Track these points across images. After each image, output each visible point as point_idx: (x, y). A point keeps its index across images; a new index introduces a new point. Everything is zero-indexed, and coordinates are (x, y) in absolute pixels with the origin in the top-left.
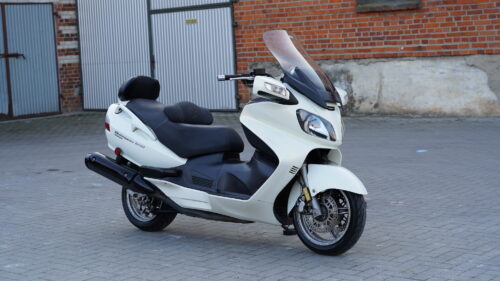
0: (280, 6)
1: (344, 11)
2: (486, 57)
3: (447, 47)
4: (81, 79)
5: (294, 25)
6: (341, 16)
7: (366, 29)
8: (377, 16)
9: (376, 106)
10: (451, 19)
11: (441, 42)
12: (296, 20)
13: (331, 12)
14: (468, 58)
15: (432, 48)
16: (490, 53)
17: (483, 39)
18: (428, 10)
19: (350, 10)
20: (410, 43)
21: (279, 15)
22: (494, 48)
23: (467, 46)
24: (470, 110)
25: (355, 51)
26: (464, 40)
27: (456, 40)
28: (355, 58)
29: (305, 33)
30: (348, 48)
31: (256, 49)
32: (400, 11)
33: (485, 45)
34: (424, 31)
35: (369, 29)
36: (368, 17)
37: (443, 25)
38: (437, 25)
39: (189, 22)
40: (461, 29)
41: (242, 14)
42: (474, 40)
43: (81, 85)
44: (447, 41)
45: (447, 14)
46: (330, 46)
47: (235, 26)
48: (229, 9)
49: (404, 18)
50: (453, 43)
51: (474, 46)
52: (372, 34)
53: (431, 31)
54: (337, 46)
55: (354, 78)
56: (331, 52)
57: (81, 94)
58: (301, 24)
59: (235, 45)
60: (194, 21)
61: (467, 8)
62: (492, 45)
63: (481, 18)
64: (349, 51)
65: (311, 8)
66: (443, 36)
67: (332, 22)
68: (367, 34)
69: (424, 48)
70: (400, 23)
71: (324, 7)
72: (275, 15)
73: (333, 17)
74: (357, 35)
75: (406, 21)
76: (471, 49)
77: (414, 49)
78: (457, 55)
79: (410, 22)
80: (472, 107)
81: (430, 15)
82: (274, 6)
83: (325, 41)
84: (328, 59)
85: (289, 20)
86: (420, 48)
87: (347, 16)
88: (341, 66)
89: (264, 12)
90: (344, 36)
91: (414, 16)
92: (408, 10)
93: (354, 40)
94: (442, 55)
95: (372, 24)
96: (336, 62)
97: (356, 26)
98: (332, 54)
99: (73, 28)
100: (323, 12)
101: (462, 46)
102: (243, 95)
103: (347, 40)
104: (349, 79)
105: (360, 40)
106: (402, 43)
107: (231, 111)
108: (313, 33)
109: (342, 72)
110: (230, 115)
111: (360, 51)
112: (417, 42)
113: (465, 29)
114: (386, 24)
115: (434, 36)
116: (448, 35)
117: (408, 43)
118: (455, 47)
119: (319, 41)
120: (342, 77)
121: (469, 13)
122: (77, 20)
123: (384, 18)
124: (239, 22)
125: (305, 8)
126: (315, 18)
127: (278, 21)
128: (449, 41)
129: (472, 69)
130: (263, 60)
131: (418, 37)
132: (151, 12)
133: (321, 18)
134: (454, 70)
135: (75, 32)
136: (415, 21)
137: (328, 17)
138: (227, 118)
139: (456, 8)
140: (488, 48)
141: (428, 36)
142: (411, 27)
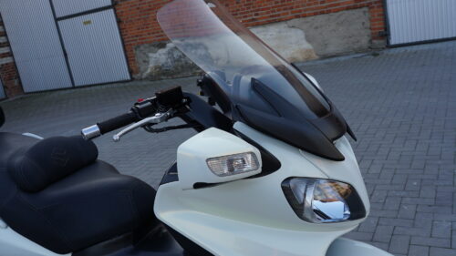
2: (302, 20)
3: (272, 16)
4: (17, 72)
9: (228, 62)
11: (268, 13)
14: (289, 22)
15: (264, 18)
16: (304, 16)
17: (297, 7)
20: (246, 17)
22: (307, 12)
23: (287, 13)
24: (294, 58)
26: (284, 9)
27: (279, 10)
31: (137, 36)
33: (300, 11)
34: (255, 7)
39: (85, 23)
41: (122, 12)
42: (292, 8)
43: (18, 77)
44: (272, 12)
47: (119, 22)
48: (112, 10)
50: (277, 13)
51: (292, 13)
53: (260, 6)
55: (209, 47)
56: (189, 32)
57: (20, 83)
59: (121, 35)
60: (89, 22)
62: (305, 10)
66: (269, 8)
69: (257, 19)
72: (146, 10)
76: (290, 15)
77: (250, 20)
78: (280, 21)
80: (296, 55)
82: (144, 3)
84: (188, 36)
86: (253, 20)
88: (198, 41)
89: (138, 8)
94: (270, 23)
96: (194, 38)
98: (191, 33)
99: (3, 38)
101: (284, 14)
102: (134, 69)
104: (206, 48)
106: (240, 18)
107: (127, 81)
109: (200, 44)
110: (127, 84)
112: (251, 16)
115: (263, 10)
116: (272, 7)
117: (245, 17)
118: (279, 15)
120: (201, 47)
122: (5, 32)
124: (122, 18)
128: (274, 11)
129: (293, 30)
130: (142, 43)
131: (251, 11)
132: (57, 20)
134: (280, 32)
135: (5, 41)
138: (125, 87)
140: (303, 13)
141: (258, 10)
142: (245, 5)
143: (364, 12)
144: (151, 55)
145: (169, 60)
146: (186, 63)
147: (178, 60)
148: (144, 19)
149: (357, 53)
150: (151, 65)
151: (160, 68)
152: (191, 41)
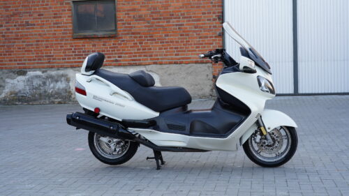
0: (15, 32)
1: (65, 37)
2: (158, 66)
3: (133, 60)
5: (27, 45)
6: (61, 40)
7: (79, 49)
8: (88, 40)
10: (136, 44)
11: (131, 57)
12: (29, 42)
13: (55, 37)
14: (147, 67)
15: (126, 60)
16: (161, 64)
17: (157, 55)
18: (122, 38)
19: (69, 37)
20: (110, 57)
21: (15, 39)
22: (163, 61)
23: (147, 59)
25: (72, 62)
26: (145, 56)
27: (140, 56)
28: (72, 67)
29: (35, 51)
30: (67, 60)
32: (104, 38)
33: (158, 59)
34: (119, 50)
35: (82, 49)
36: (82, 41)
37: (131, 47)
38: (128, 47)
40: (143, 49)
42: (152, 56)
44: (134, 56)
45: (134, 40)
46: (54, 59)
49: (106, 42)
50: (138, 58)
51: (151, 59)
52: (84, 52)
53: (125, 50)
54: (59, 59)
55: (71, 79)
56: (53, 63)
58: (32, 45)
61: (147, 37)
62: (162, 59)
63: (156, 43)
64: (67, 62)
65: (40, 35)
66: (131, 53)
67: (55, 44)
68: (80, 52)
69: (120, 61)
70: (103, 45)
71: (49, 34)
72: (11, 39)
73: (56, 40)
74: (73, 52)
75: (107, 44)
76: (149, 61)
77: (113, 61)
78: (140, 65)
79: (110, 45)
81: (123, 41)
82: (12, 33)
83: (49, 56)
84: (52, 67)
85: (23, 42)
86: (117, 61)
87: (67, 40)
88: (61, 72)
89: (3, 36)
90: (63, 53)
91: (113, 41)
92: (110, 37)
93: (72, 55)
94: (131, 65)
95: (84, 46)
96: (58, 69)
97: (73, 46)
98: (55, 65)
100: (49, 38)
101: (144, 60)
103: (66, 55)
104: (68, 80)
105: (75, 55)
108: (41, 51)
109: (62, 76)
111: (75, 62)
112: (115, 57)
113: (145, 49)
114: (94, 45)
115: (127, 53)
116: (135, 53)
118: (140, 60)
119: (46, 56)
120: (63, 79)
121: (148, 40)
123: (93, 42)
125: (35, 34)
126: (43, 41)
127: (15, 42)
128: (136, 56)
131: (115, 54)
133: (47, 41)
136: (113, 44)
137: (52, 41)
139: (140, 37)
140: (160, 61)
141: (122, 53)
142: (110, 48)
143: (209, 67)
144: (8, 80)
145: (27, 88)
146: (45, 92)
147: (36, 88)
148: (8, 46)
149: (201, 98)
150: (7, 90)
151: (16, 94)
152: (53, 73)
